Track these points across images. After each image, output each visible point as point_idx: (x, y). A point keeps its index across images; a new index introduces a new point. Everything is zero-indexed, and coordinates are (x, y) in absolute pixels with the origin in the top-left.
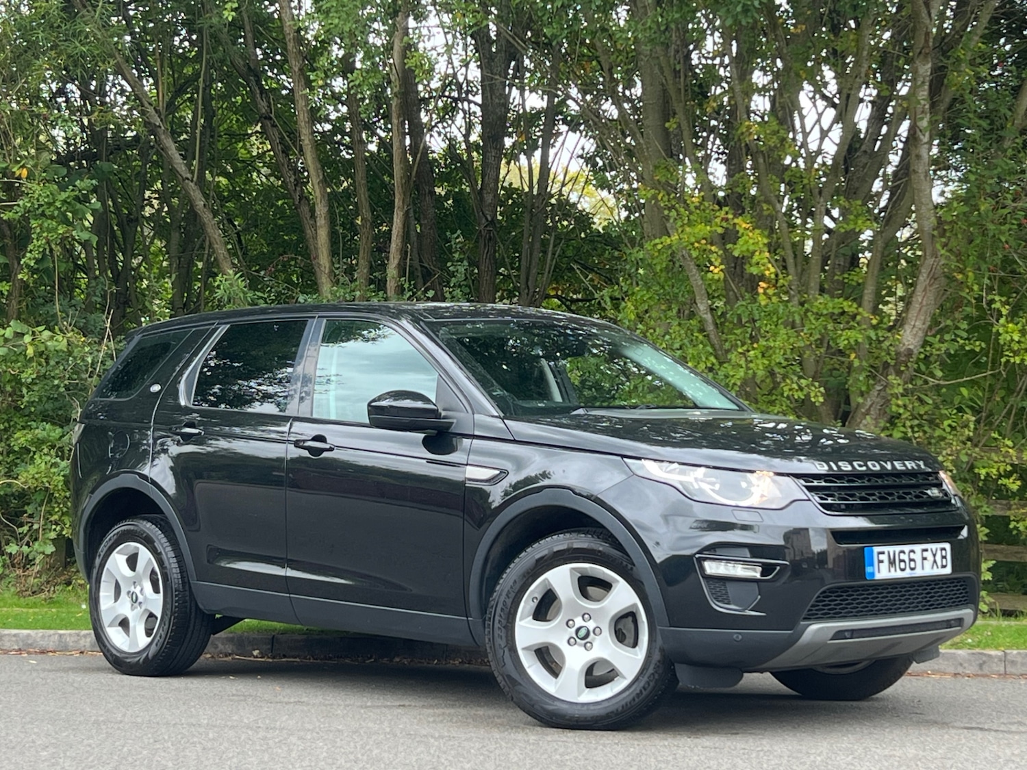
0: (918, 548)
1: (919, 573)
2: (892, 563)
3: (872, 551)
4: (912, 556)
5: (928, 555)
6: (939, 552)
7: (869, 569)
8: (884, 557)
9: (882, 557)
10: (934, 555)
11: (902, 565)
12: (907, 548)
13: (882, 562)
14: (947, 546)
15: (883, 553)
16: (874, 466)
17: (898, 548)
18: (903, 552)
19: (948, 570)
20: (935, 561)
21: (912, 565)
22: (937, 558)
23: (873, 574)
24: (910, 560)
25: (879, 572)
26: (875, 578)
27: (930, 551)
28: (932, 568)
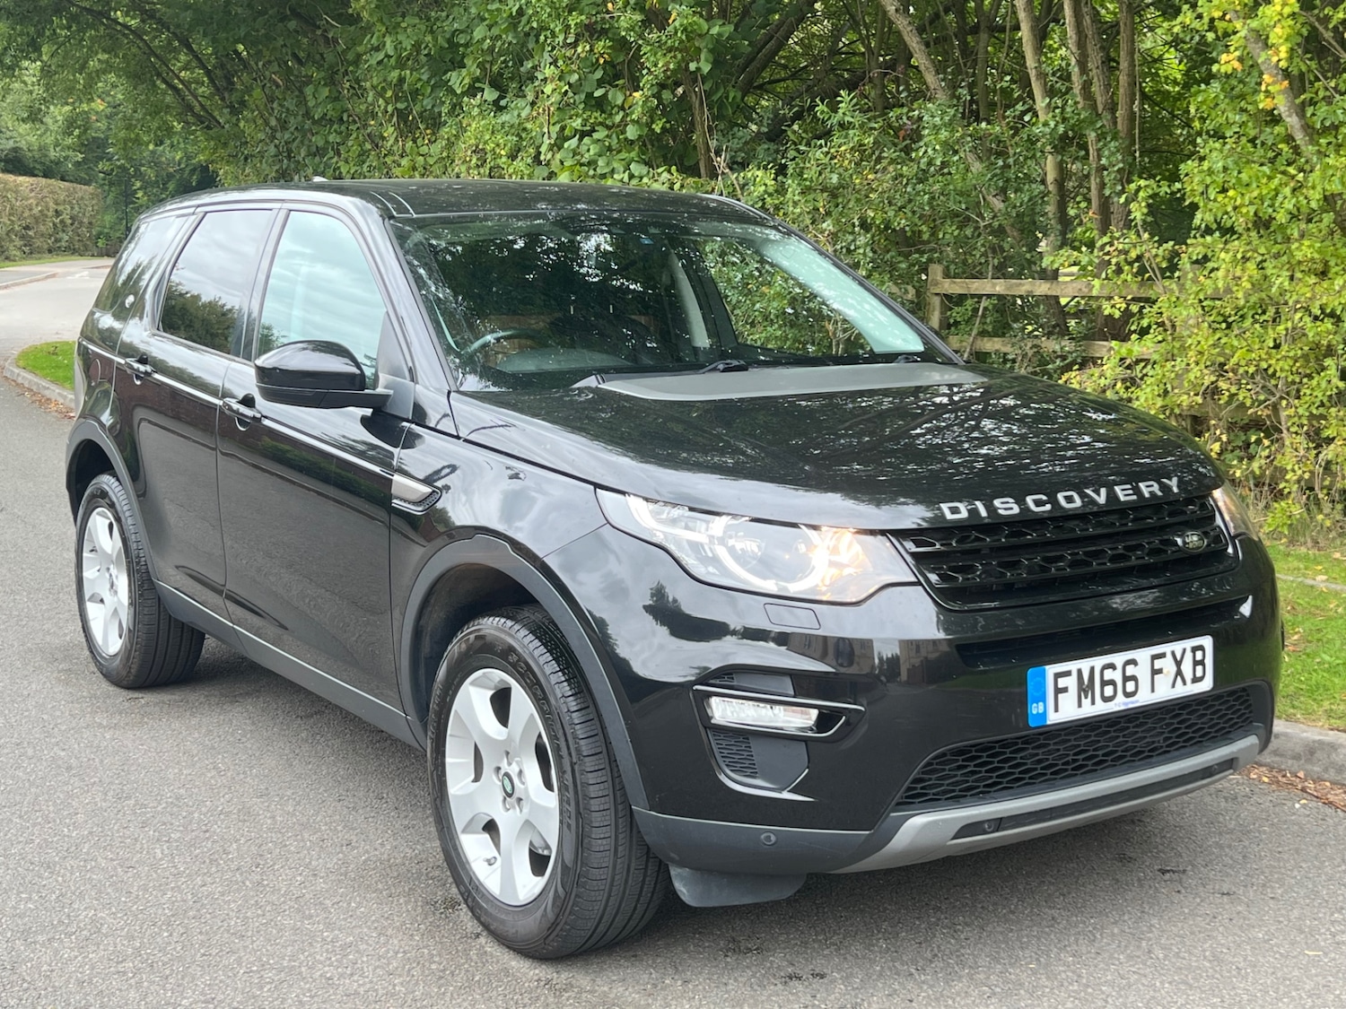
0: (1143, 655)
1: (1144, 698)
2: (1085, 689)
3: (1043, 675)
4: (1130, 670)
5: (1167, 665)
6: (1189, 655)
7: (1035, 709)
8: (1070, 682)
9: (1062, 682)
10: (1178, 663)
11: (1109, 691)
12: (1118, 659)
13: (1065, 690)
14: (1207, 642)
15: (1068, 674)
16: (1069, 499)
17: (1098, 662)
18: (1112, 666)
19: (1206, 685)
20: (1179, 673)
21: (1131, 686)
22: (1183, 667)
23: (1044, 715)
24: (1126, 679)
25: (1056, 710)
26: (1049, 723)
27: (1169, 655)
28: (1173, 686)
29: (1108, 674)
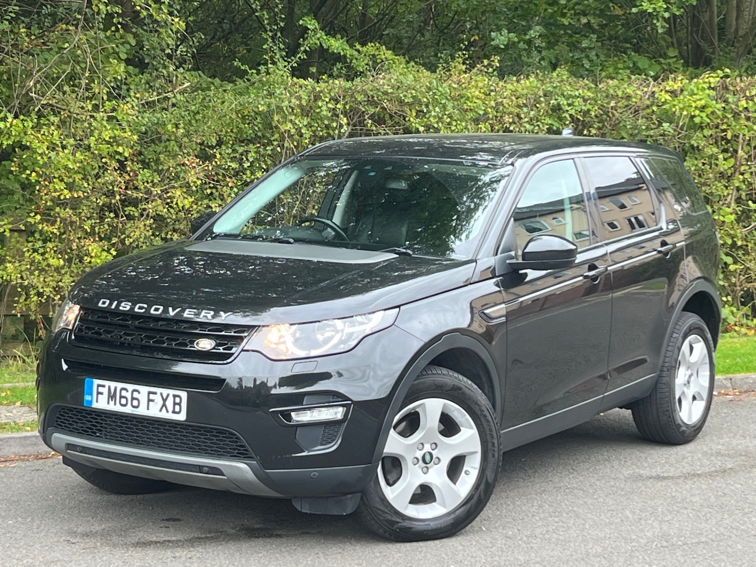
0: (144, 390)
1: (142, 411)
2: (112, 396)
3: (92, 383)
4: (136, 395)
5: (158, 399)
6: (170, 399)
7: (87, 398)
8: (105, 391)
9: (101, 389)
10: (165, 400)
11: (123, 401)
12: (130, 387)
13: (102, 393)
14: (184, 395)
15: (103, 386)
17: (120, 385)
18: (126, 390)
19: (182, 417)
20: (164, 405)
21: (135, 403)
22: (167, 403)
23: (91, 402)
24: (133, 399)
25: (97, 402)
26: (93, 406)
27: (159, 394)
28: (161, 410)
29: (124, 393)
